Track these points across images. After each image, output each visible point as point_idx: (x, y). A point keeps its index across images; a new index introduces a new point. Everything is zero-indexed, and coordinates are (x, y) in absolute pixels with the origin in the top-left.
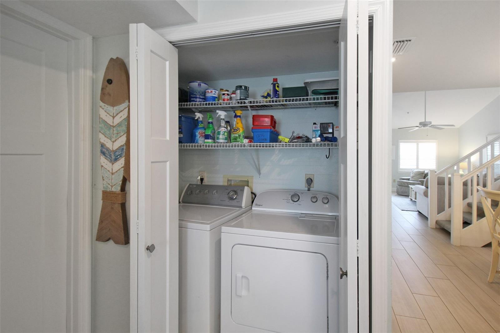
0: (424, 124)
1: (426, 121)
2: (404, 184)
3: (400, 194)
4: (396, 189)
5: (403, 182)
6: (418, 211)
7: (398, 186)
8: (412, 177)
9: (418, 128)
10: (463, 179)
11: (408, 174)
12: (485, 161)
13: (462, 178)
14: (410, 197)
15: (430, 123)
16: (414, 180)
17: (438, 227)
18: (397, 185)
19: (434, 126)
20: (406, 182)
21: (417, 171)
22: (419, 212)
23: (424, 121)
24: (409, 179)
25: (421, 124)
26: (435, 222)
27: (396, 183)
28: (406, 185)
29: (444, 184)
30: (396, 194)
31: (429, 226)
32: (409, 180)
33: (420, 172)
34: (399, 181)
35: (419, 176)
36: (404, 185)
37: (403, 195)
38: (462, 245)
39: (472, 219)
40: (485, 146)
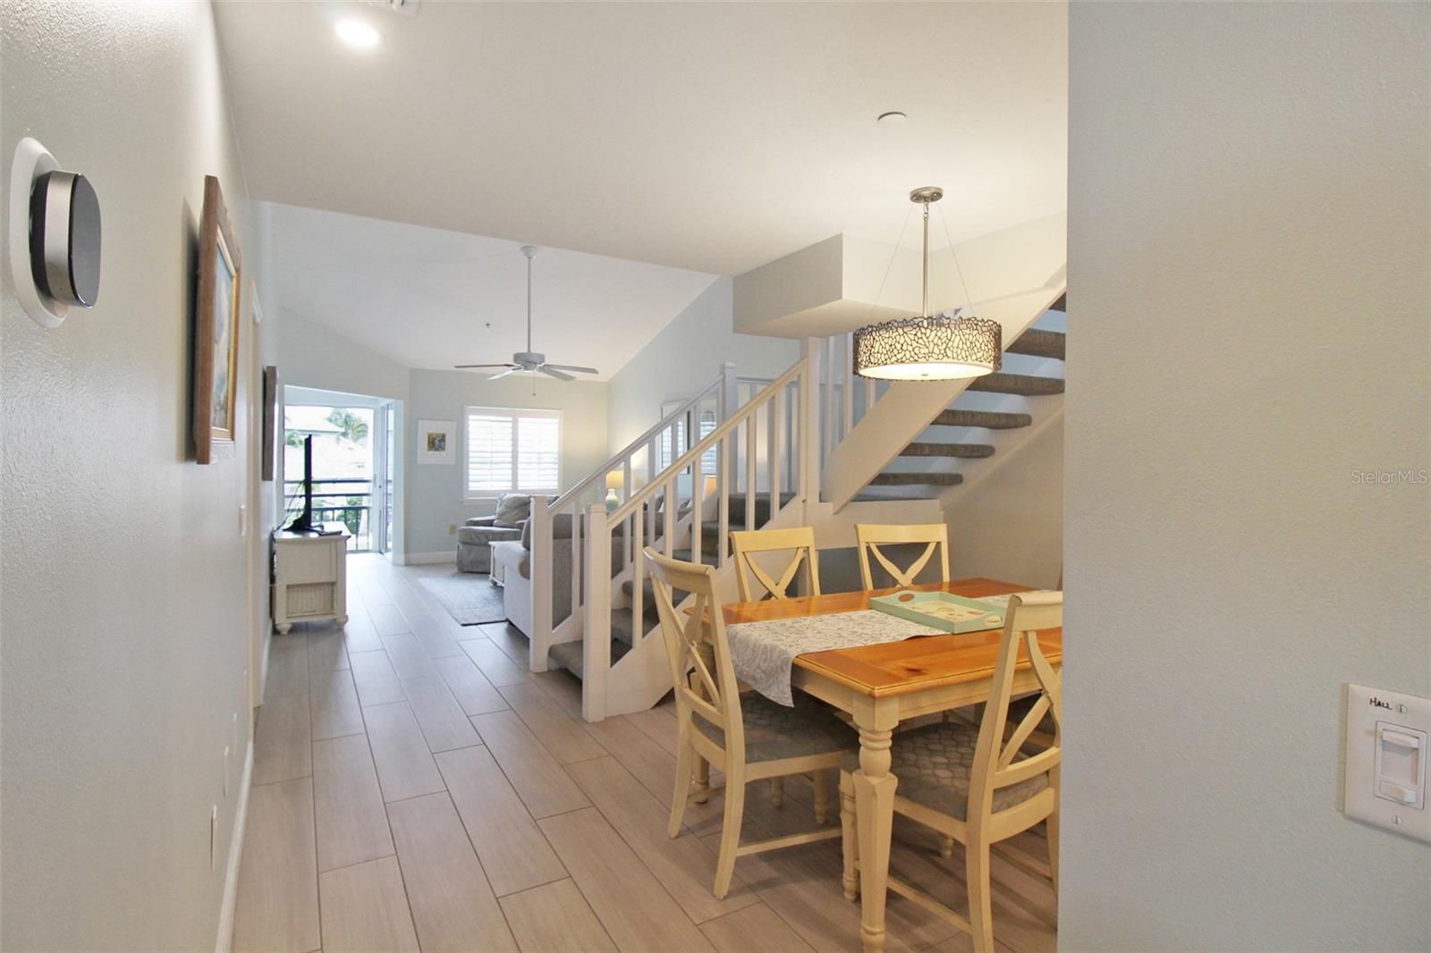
0: (525, 360)
1: (532, 351)
2: (477, 537)
3: (465, 570)
4: (456, 552)
5: (474, 531)
6: (507, 620)
7: (461, 546)
8: (501, 516)
9: (510, 372)
10: (611, 522)
11: (489, 506)
12: (659, 470)
13: (610, 519)
14: (491, 576)
15: (542, 358)
16: (504, 524)
17: (554, 665)
18: (459, 544)
19: (548, 369)
20: (483, 532)
21: (515, 497)
22: (511, 623)
23: (526, 351)
24: (490, 523)
25: (517, 357)
26: (546, 653)
27: (457, 536)
28: (483, 539)
29: (571, 537)
30: (456, 570)
31: (531, 668)
32: (492, 525)
33: (519, 498)
34: (464, 530)
35: (516, 511)
36: (477, 541)
37: (475, 570)
38: (608, 715)
39: (631, 633)
40: (658, 429)
